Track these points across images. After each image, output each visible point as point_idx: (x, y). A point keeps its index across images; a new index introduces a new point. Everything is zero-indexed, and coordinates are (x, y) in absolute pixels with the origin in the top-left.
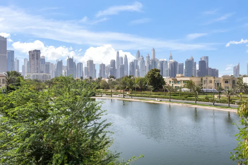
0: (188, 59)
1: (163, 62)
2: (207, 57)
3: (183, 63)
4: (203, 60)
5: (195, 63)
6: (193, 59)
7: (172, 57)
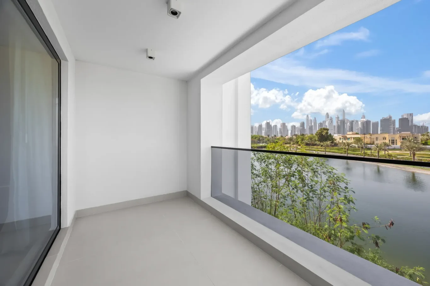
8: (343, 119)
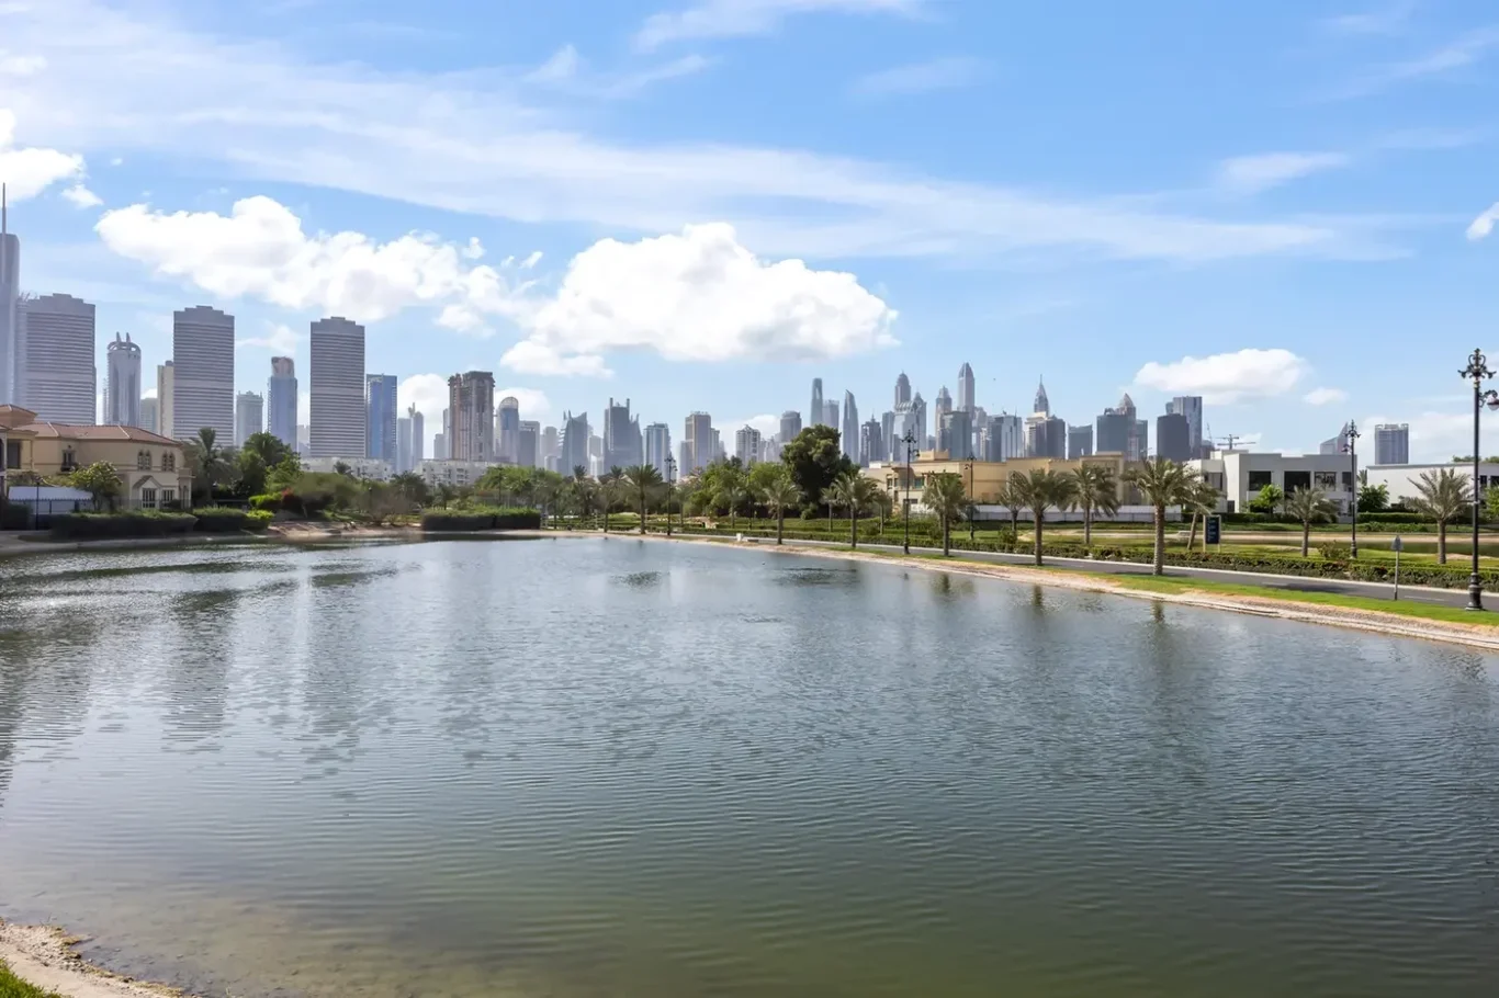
0: (1110, 410)
1: (1000, 420)
2: (1195, 399)
3: (1091, 427)
4: (1176, 411)
5: (1145, 424)
6: (1131, 410)
7: (1046, 400)
8: (966, 407)
